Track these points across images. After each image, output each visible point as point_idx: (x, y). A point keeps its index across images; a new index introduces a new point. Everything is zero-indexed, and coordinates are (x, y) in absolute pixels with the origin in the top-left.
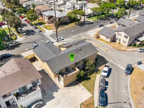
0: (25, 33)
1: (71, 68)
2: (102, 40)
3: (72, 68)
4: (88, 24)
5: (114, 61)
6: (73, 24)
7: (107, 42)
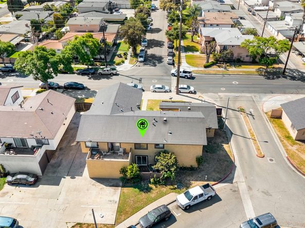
0: (142, 59)
1: (121, 150)
2: (282, 127)
3: (125, 150)
4: (293, 78)
5: (250, 188)
6: (253, 69)
7: (289, 137)
